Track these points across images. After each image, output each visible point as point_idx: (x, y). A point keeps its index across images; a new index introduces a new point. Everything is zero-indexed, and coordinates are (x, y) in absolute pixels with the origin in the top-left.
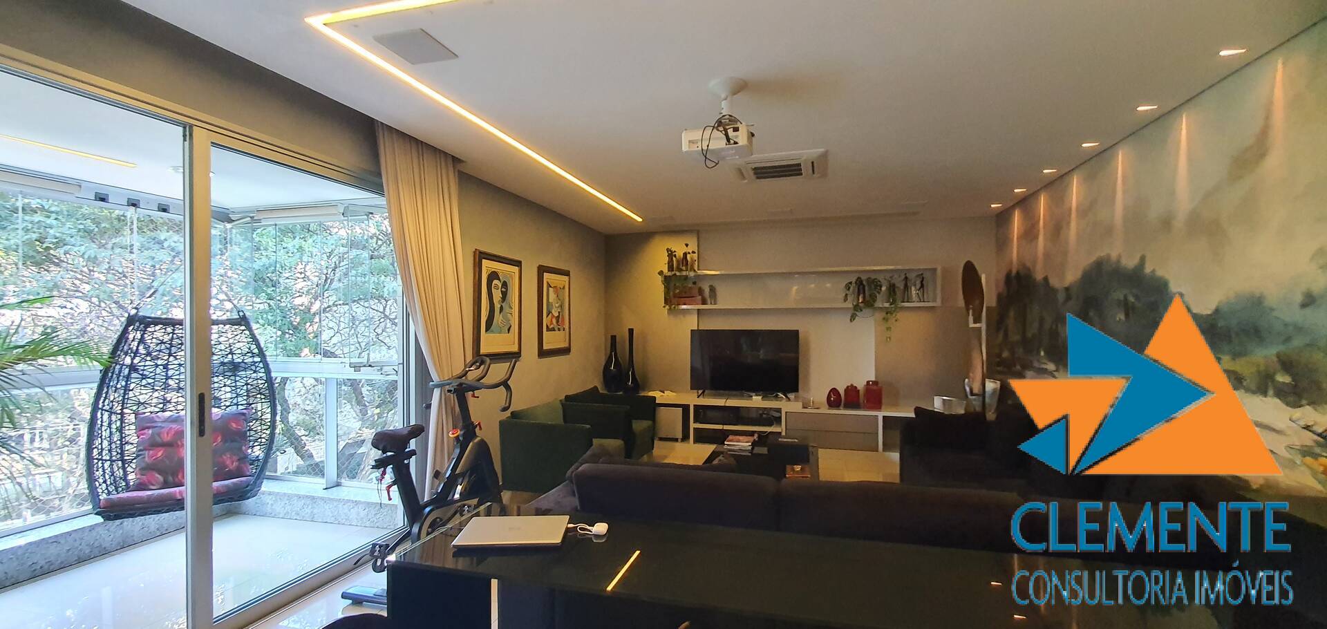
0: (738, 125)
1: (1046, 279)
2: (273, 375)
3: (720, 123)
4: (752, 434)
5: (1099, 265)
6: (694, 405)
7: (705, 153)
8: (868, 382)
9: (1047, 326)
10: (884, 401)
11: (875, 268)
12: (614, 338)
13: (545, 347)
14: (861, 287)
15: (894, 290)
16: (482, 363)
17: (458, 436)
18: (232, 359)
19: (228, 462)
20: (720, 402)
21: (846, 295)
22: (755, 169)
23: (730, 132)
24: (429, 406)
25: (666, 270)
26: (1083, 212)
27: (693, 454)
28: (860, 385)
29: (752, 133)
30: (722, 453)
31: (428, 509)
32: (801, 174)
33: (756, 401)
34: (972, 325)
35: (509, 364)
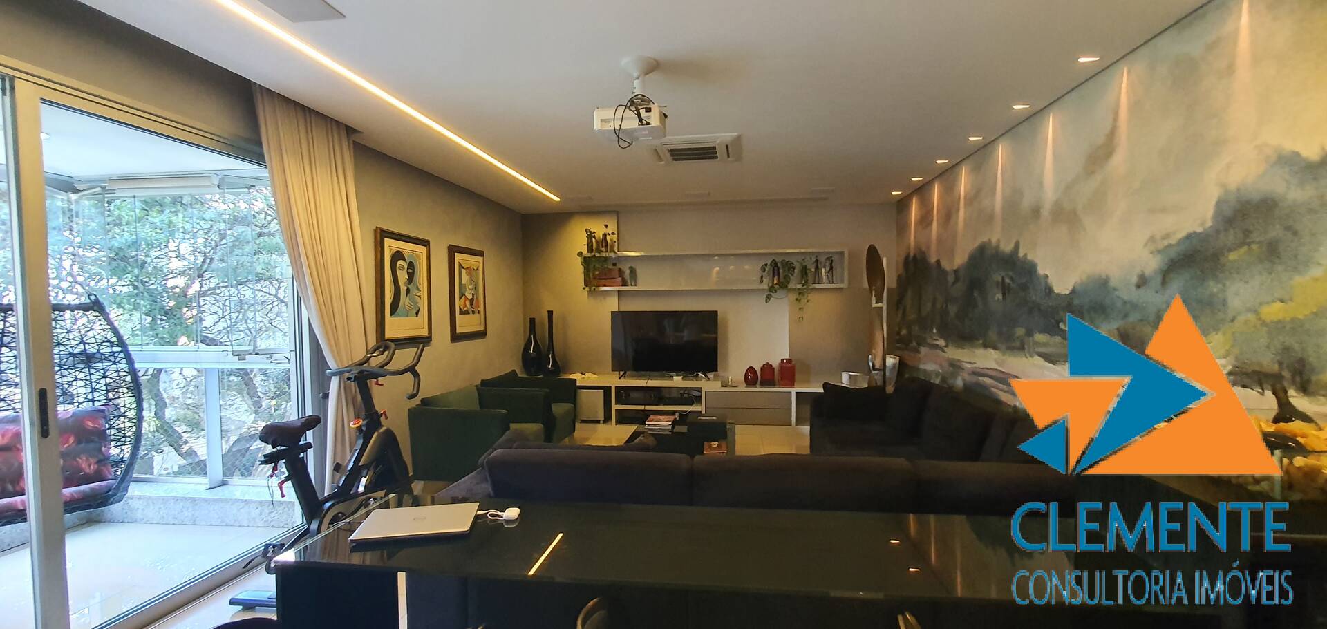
0: (651, 106)
1: (938, 262)
2: (137, 365)
3: (632, 102)
4: (673, 413)
5: (982, 249)
6: (616, 387)
7: (617, 132)
8: (782, 360)
9: (938, 306)
10: (797, 377)
11: (788, 251)
12: (532, 321)
13: (459, 330)
14: (776, 268)
15: (806, 274)
16: (386, 348)
17: (360, 427)
18: (85, 349)
19: (84, 465)
20: (641, 383)
21: (762, 277)
22: (671, 151)
23: (642, 112)
24: (326, 396)
25: (585, 251)
26: (970, 201)
27: (614, 435)
28: (775, 363)
29: (664, 114)
30: (643, 433)
31: (328, 504)
32: (716, 157)
33: (677, 381)
34: (874, 305)
35: (416, 349)
